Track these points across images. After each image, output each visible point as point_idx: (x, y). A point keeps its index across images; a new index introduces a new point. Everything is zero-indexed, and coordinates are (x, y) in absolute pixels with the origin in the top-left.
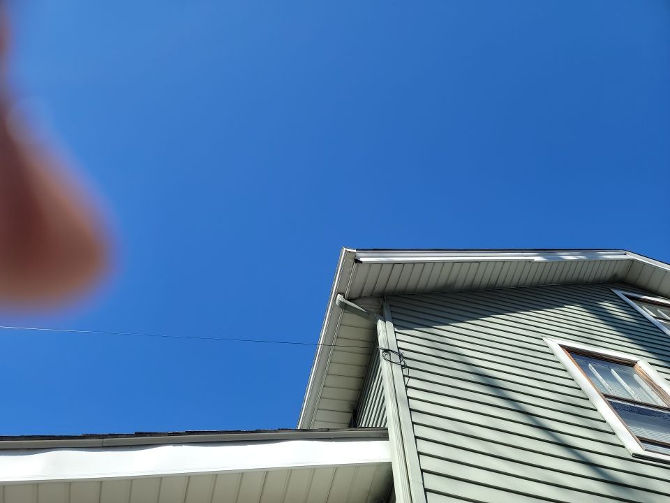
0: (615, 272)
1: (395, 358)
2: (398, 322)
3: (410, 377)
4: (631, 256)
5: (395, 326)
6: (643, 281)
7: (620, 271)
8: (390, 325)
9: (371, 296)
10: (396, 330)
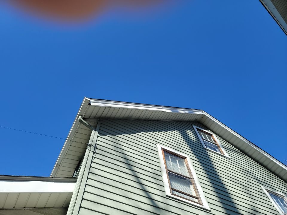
0: (196, 118)
1: (92, 149)
2: (101, 132)
3: (95, 158)
4: (204, 113)
5: (99, 133)
6: (205, 123)
7: (198, 118)
8: (97, 132)
9: (94, 118)
10: (99, 135)
